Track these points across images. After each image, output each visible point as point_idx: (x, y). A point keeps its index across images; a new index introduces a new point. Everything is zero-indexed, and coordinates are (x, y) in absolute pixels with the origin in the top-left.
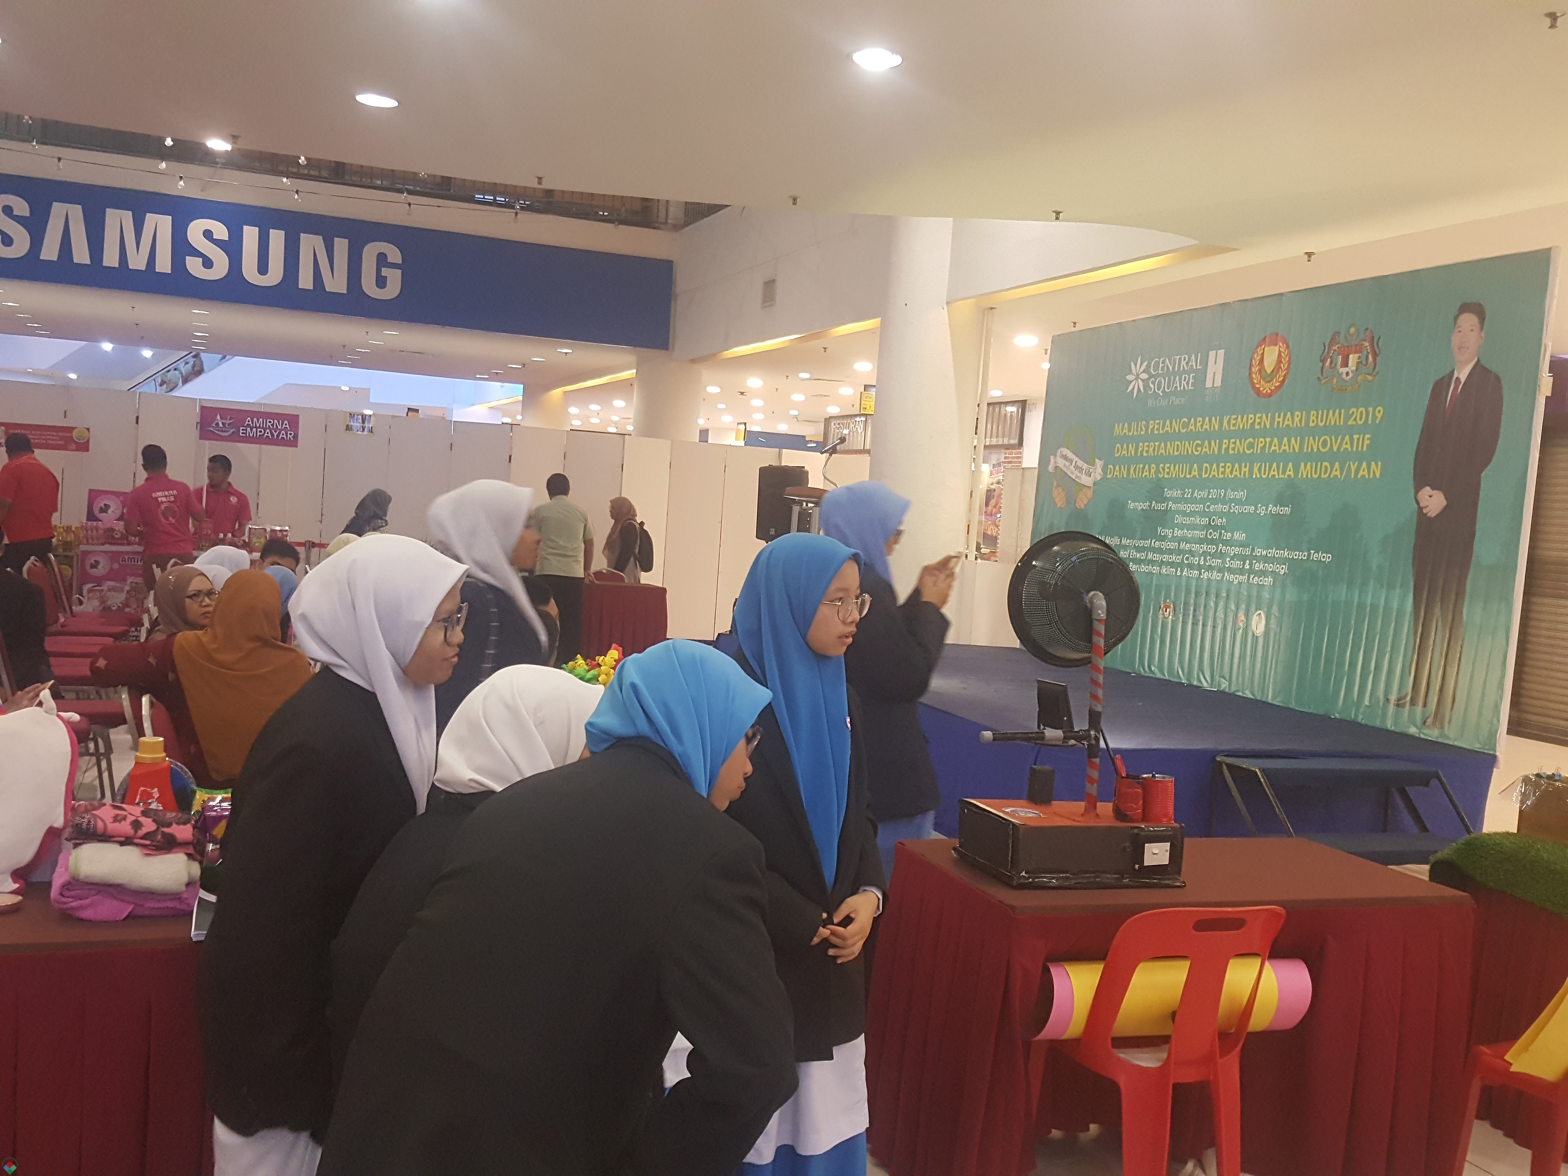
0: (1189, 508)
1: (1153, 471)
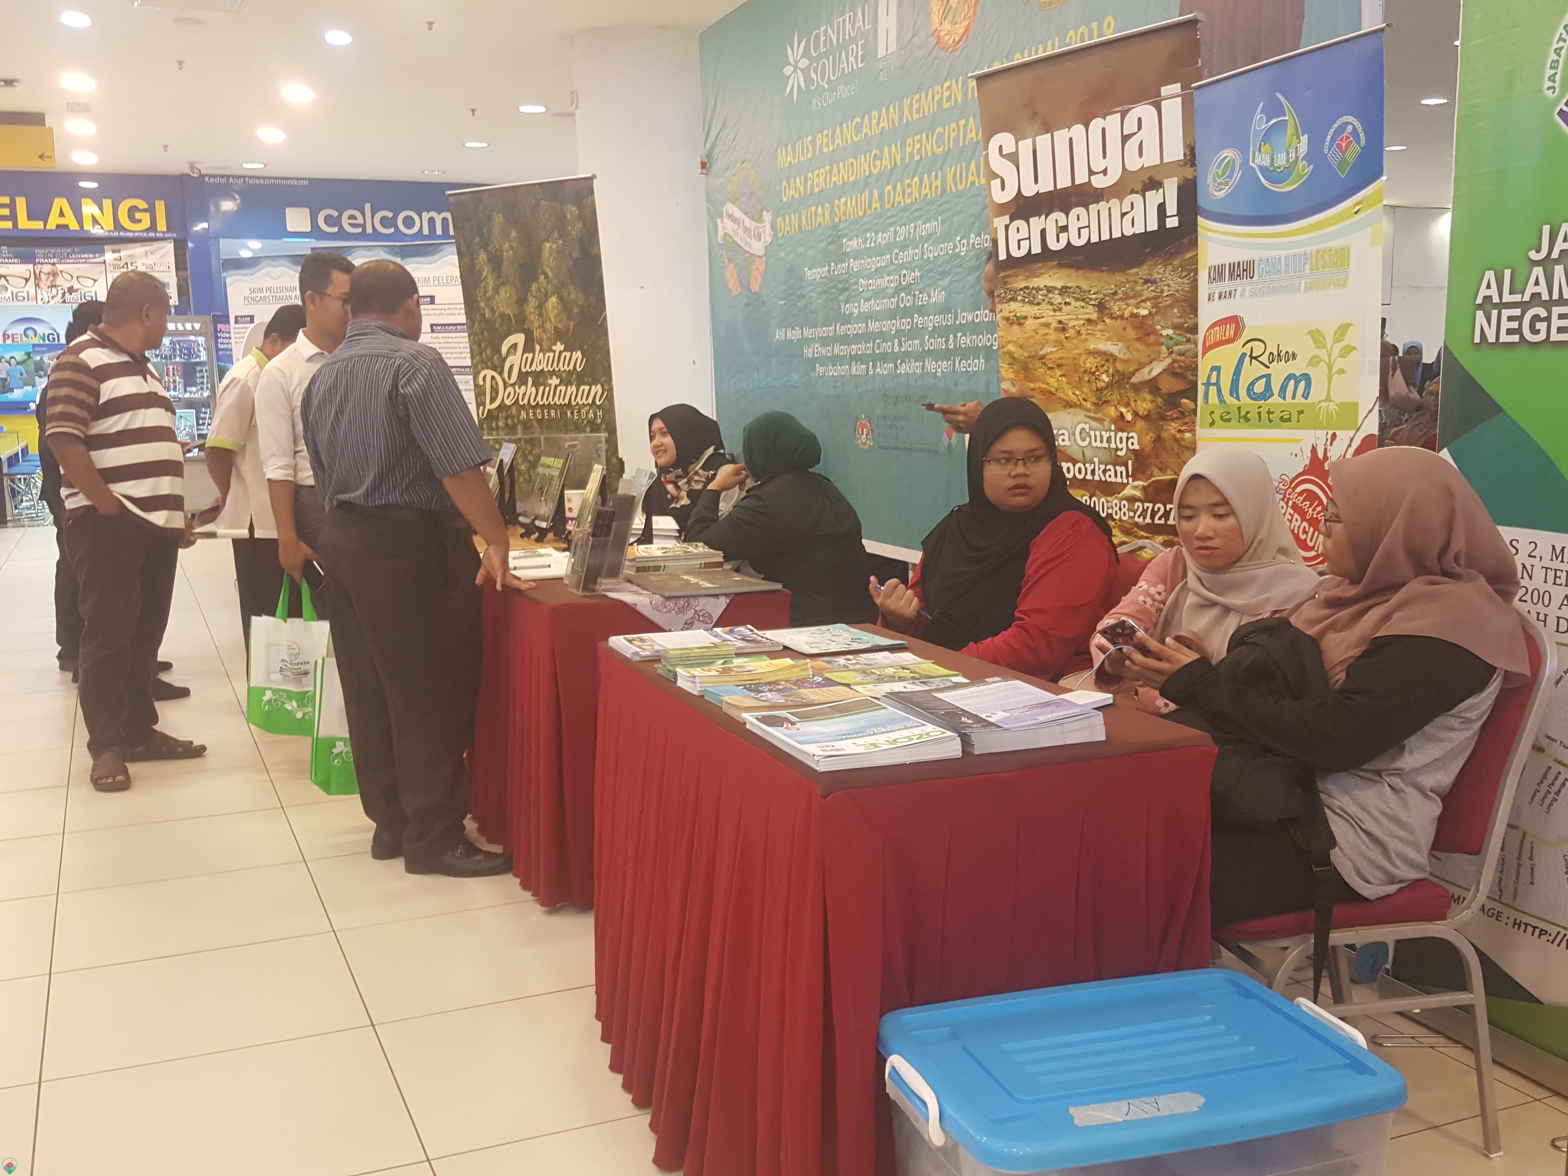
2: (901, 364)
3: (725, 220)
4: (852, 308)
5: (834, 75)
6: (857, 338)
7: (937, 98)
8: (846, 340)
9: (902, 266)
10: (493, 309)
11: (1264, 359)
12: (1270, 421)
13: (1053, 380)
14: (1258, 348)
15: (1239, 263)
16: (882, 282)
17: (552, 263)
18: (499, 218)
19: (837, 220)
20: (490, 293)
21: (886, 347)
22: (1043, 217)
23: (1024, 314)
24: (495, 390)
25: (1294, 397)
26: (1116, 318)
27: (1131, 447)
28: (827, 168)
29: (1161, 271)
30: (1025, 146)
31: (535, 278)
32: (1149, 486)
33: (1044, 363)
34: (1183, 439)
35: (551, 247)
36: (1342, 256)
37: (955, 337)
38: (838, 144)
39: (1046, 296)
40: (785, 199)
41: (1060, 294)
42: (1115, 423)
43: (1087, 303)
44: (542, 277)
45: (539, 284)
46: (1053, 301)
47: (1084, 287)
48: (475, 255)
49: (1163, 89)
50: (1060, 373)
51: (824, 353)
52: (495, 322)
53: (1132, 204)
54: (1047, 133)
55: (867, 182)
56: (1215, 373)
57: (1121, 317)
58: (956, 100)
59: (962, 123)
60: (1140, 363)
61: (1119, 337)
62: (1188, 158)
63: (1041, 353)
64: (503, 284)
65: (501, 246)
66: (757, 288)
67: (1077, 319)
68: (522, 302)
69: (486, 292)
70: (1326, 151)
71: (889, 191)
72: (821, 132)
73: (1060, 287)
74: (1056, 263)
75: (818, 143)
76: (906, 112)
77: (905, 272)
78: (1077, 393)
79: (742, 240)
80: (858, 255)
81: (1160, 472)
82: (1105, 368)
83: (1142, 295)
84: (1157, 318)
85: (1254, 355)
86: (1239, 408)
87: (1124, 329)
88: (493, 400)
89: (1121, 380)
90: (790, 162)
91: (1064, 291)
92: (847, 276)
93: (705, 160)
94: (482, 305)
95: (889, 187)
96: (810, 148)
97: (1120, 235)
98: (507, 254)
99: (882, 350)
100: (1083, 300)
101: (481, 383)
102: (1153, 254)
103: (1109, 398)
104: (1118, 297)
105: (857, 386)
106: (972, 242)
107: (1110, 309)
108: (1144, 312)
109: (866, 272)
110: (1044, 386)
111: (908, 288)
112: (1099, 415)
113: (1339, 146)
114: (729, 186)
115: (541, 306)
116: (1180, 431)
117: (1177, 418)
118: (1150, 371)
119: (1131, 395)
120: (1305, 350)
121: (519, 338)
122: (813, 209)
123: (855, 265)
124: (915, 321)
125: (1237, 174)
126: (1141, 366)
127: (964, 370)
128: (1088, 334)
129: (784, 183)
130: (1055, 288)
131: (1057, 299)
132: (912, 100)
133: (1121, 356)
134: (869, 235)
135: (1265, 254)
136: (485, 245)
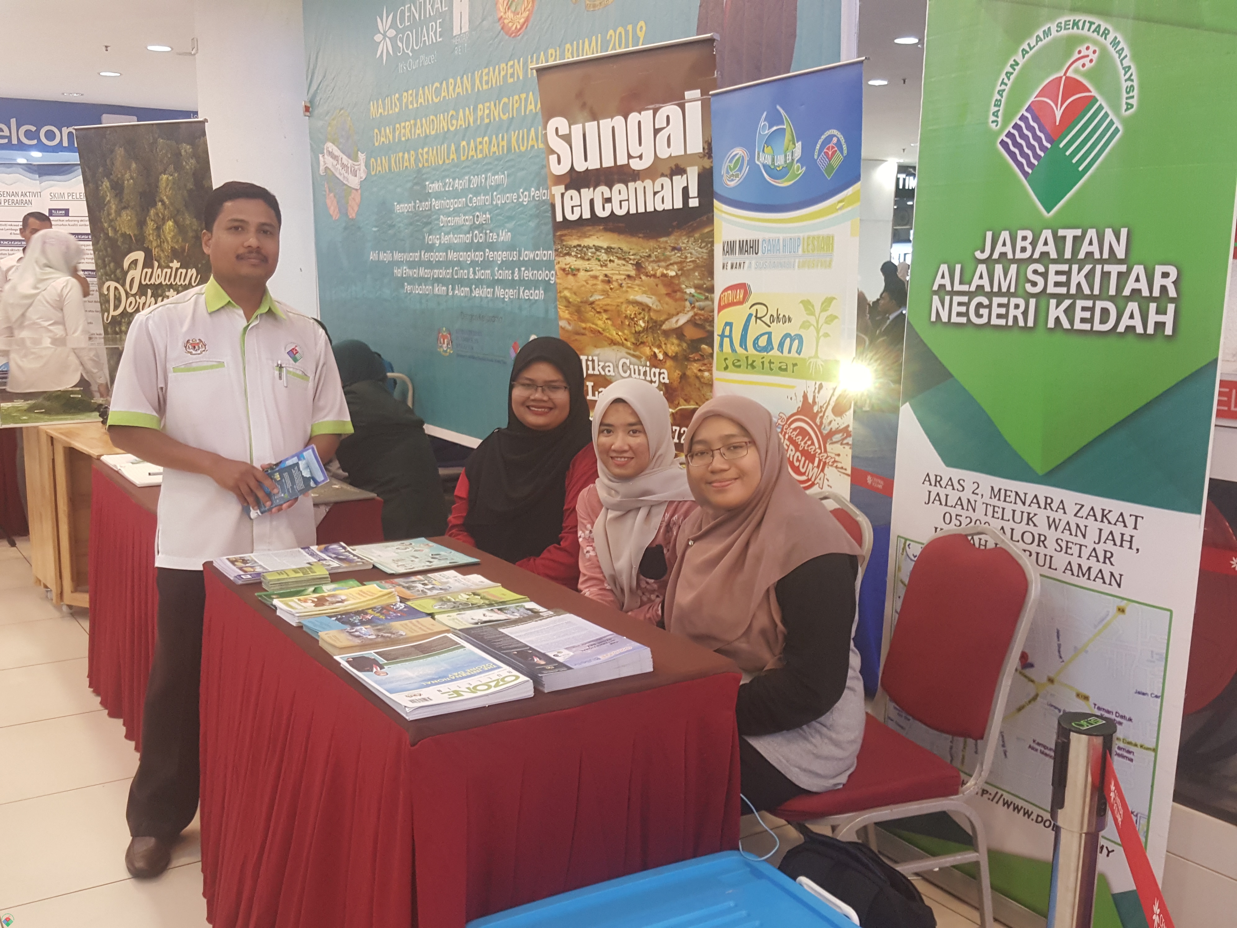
0: (453, 204)
1: (412, 159)
2: (475, 289)
3: (326, 156)
4: (434, 239)
5: (417, 46)
6: (439, 265)
7: (502, 73)
8: (430, 265)
9: (476, 209)
10: (115, 229)
11: (767, 319)
12: (771, 369)
13: (601, 322)
14: (762, 311)
15: (747, 241)
16: (459, 220)
17: (169, 192)
18: (120, 152)
19: (420, 166)
20: (113, 215)
21: (463, 274)
22: (592, 189)
23: (577, 267)
24: (118, 299)
25: (789, 352)
26: (650, 277)
27: (662, 381)
28: (412, 122)
29: (685, 241)
30: (577, 129)
31: (154, 205)
32: (676, 412)
33: (593, 308)
34: (703, 377)
35: (168, 178)
36: (828, 243)
37: (520, 270)
38: (421, 103)
39: (595, 253)
40: (376, 144)
41: (605, 253)
42: (650, 360)
43: (627, 262)
44: (160, 204)
45: (156, 209)
46: (600, 258)
47: (625, 248)
48: (100, 183)
49: (686, 93)
50: (607, 317)
51: (411, 273)
52: (117, 241)
53: (662, 185)
54: (594, 120)
55: (445, 137)
56: (728, 328)
57: (654, 276)
58: (518, 77)
59: (523, 96)
60: (669, 314)
61: (652, 292)
62: (706, 151)
63: (591, 299)
64: (125, 208)
65: (122, 175)
66: (354, 215)
67: (620, 274)
68: (141, 224)
69: (109, 214)
70: (816, 157)
71: (464, 146)
72: (407, 91)
73: (605, 247)
74: (601, 228)
75: (405, 100)
76: (477, 82)
77: (478, 213)
78: (620, 333)
79: (341, 174)
80: (438, 196)
81: (685, 403)
82: (642, 315)
83: (670, 260)
84: (682, 279)
85: (759, 316)
86: (747, 358)
87: (657, 285)
88: (116, 307)
89: (654, 326)
90: (381, 113)
91: (609, 250)
92: (429, 212)
93: (308, 105)
94: (106, 225)
95: (464, 143)
96: (398, 104)
97: (653, 210)
98: (128, 183)
99: (459, 276)
100: (624, 259)
101: (106, 293)
102: (679, 227)
103: (645, 340)
104: (652, 259)
105: (439, 304)
106: (532, 194)
107: (645, 268)
108: (672, 273)
109: (446, 211)
110: (594, 326)
111: (480, 227)
112: (637, 353)
113: (826, 153)
114: (329, 128)
115: (158, 228)
116: (700, 370)
117: (698, 360)
118: (677, 321)
119: (662, 339)
120: (799, 315)
121: (139, 255)
122: (401, 154)
123: (437, 204)
124: (487, 254)
125: (746, 169)
126: (670, 316)
127: (527, 298)
128: (629, 287)
129: (376, 131)
130: (602, 248)
131: (604, 256)
132: (482, 72)
133: (654, 307)
134: (447, 180)
135: (767, 236)
136: (108, 174)
